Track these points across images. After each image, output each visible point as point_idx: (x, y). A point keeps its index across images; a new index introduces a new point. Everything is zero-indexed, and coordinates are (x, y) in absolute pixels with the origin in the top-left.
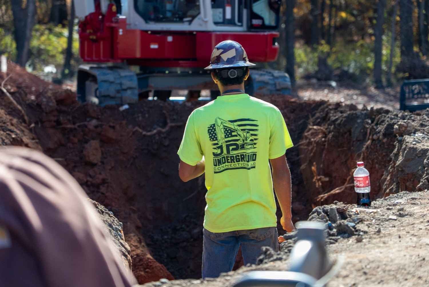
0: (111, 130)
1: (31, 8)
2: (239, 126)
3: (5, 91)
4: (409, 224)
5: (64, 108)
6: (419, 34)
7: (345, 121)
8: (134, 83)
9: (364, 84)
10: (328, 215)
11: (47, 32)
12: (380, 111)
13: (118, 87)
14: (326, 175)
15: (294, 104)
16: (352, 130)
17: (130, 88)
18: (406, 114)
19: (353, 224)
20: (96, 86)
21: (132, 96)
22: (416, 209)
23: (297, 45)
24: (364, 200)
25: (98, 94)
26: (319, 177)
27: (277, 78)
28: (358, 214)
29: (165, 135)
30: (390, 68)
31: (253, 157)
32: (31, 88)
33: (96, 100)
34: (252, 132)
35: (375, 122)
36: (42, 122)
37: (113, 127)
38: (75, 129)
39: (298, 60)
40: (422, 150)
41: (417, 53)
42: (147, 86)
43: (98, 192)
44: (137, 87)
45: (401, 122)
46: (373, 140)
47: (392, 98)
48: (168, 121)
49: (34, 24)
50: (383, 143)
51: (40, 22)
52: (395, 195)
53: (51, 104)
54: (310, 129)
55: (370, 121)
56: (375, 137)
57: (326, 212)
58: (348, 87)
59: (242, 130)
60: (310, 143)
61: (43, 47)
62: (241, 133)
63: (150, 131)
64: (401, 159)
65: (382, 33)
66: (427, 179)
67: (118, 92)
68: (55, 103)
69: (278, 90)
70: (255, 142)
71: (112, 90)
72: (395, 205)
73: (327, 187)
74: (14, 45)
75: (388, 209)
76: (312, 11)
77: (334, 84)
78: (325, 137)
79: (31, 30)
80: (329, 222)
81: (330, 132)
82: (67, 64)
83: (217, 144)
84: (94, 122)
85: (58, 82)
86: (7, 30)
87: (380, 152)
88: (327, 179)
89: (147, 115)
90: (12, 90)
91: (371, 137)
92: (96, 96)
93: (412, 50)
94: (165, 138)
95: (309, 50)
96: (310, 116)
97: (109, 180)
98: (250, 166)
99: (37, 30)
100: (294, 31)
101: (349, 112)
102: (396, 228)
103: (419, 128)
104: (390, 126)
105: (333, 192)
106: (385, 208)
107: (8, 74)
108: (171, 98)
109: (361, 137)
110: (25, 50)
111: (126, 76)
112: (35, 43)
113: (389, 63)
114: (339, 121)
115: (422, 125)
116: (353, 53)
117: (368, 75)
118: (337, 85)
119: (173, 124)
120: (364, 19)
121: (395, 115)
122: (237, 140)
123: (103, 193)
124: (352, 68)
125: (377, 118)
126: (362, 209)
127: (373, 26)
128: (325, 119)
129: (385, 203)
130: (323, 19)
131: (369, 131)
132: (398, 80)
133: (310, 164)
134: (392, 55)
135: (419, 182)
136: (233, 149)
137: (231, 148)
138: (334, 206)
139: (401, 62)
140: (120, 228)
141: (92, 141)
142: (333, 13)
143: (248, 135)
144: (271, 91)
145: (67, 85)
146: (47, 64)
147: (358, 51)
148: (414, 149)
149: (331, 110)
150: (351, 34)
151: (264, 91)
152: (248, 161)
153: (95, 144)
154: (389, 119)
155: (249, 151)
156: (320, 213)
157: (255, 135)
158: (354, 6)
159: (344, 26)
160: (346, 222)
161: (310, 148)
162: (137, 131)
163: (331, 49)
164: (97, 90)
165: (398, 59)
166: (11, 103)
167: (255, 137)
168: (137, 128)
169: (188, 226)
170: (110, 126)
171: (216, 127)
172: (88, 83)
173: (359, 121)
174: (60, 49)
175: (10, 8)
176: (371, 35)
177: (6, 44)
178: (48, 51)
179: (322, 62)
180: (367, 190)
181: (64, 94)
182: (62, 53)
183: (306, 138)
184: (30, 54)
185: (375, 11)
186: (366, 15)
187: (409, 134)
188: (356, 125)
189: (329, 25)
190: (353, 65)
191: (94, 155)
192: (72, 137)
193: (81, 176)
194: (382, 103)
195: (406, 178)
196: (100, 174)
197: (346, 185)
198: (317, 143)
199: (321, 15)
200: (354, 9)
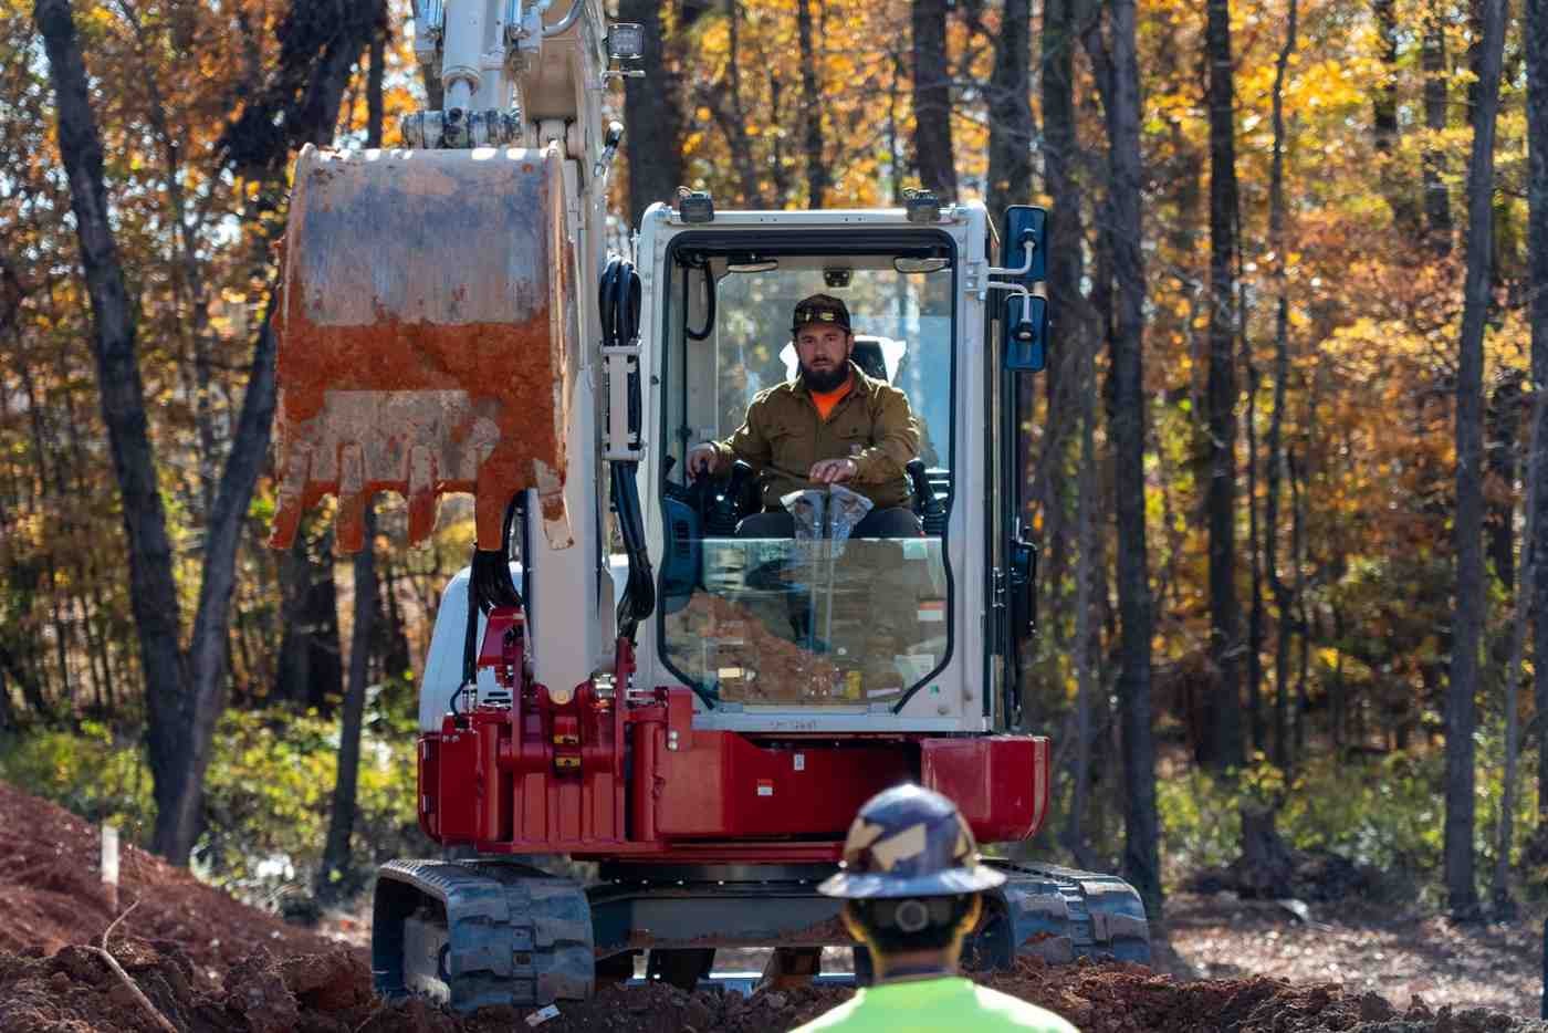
1: (211, 647)
3: (114, 962)
5: (324, 1021)
8: (583, 930)
9: (1411, 910)
11: (264, 734)
12: (1473, 1022)
13: (521, 941)
15: (1161, 994)
17: (566, 944)
20: (443, 938)
21: (571, 972)
23: (1166, 767)
25: (449, 968)
27: (1097, 899)
30: (1503, 848)
32: (205, 941)
33: (439, 988)
39: (1169, 822)
42: (628, 935)
44: (590, 939)
47: (1513, 958)
49: (223, 707)
51: (241, 699)
53: (279, 1008)
58: (1352, 920)
61: (250, 787)
65: (1474, 721)
67: (522, 957)
68: (294, 1003)
69: (1099, 944)
71: (500, 951)
74: (148, 784)
76: (1217, 645)
77: (1300, 908)
79: (210, 728)
82: (337, 849)
85: (302, 914)
86: (123, 728)
90: (139, 960)
92: (442, 975)
95: (1207, 784)
99: (229, 730)
100: (1154, 718)
101: (1360, 1026)
107: (123, 893)
108: (713, 975)
110: (188, 803)
111: (549, 902)
112: (222, 773)
113: (1500, 830)
116: (1368, 794)
117: (1425, 874)
118: (1312, 910)
120: (1402, 670)
124: (1365, 847)
127: (1434, 696)
130: (1257, 673)
132: (1534, 892)
134: (1510, 802)
142: (1294, 652)
144: (1075, 947)
145: (335, 927)
146: (265, 850)
147: (1386, 789)
149: (1294, 1014)
150: (1361, 729)
158: (1373, 627)
159: (1332, 698)
163: (1288, 781)
164: (446, 948)
165: (1530, 817)
166: (135, 1005)
172: (412, 924)
174: (312, 797)
175: (135, 648)
176: (1432, 729)
177: (120, 779)
178: (268, 803)
179: (1256, 829)
181: (325, 968)
182: (319, 808)
184: (205, 813)
185: (1446, 643)
186: (1413, 659)
189: (1280, 693)
190: (1368, 835)
194: (1478, 978)
199: (1251, 658)
200: (1368, 636)
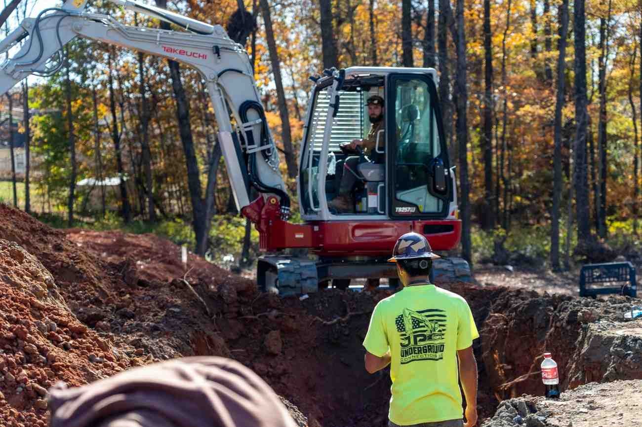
0: (291, 320)
1: (210, 198)
2: (428, 316)
3: (187, 283)
4: (600, 418)
5: (244, 299)
6: (595, 216)
7: (527, 308)
8: (314, 274)
9: (542, 268)
10: (517, 409)
11: (225, 222)
12: (562, 298)
13: (298, 277)
14: (508, 364)
15: (474, 291)
16: (535, 318)
17: (310, 278)
18: (589, 300)
19: (543, 418)
20: (277, 277)
21: (311, 286)
22: (606, 402)
23: (473, 230)
24: (553, 392)
25: (278, 285)
26: (501, 365)
27: (456, 265)
28: (547, 407)
29: (346, 324)
30: (567, 251)
31: (441, 348)
32: (211, 278)
33: (275, 290)
34: (440, 323)
35: (558, 309)
36: (224, 314)
37: (294, 317)
38: (256, 320)
39: (474, 244)
40: (608, 338)
41: (595, 237)
42: (327, 275)
43: (279, 383)
44: (317, 277)
45: (584, 309)
46: (556, 327)
47: (570, 281)
48: (348, 310)
49: (214, 214)
50: (567, 331)
51: (219, 212)
52: (584, 386)
53: (232, 296)
54: (491, 317)
55: (552, 308)
56: (558, 324)
57: (515, 406)
58: (525, 271)
59: (430, 321)
60: (491, 331)
61: (221, 236)
62: (428, 323)
63: (330, 320)
64: (586, 347)
65: (559, 216)
66: (614, 367)
67: (298, 282)
68: (236, 294)
69: (457, 277)
70: (443, 332)
71: (292, 280)
72: (584, 397)
73: (510, 374)
74: (194, 235)
75: (578, 401)
76: (487, 196)
77: (511, 268)
78: (507, 325)
79: (210, 220)
80: (519, 416)
81: (511, 320)
82: (245, 253)
83: (405, 335)
84: (274, 312)
85: (236, 270)
86: (187, 220)
87: (564, 340)
88: (510, 367)
89: (327, 305)
90: (194, 283)
91: (554, 325)
92: (276, 287)
93: (589, 233)
94: (345, 327)
95: (484, 234)
96: (491, 303)
97: (290, 371)
98: (438, 357)
99: (216, 220)
100: (470, 216)
101: (530, 299)
102: (588, 422)
103: (603, 315)
104: (574, 313)
105: (516, 380)
106: (575, 400)
107: (188, 265)
108: (350, 287)
109: (543, 325)
110: (205, 240)
111: (305, 266)
112: (214, 232)
113: (567, 245)
114: (520, 309)
115: (606, 312)
116: (529, 236)
117: (545, 258)
118: (514, 268)
119: (353, 313)
120: (538, 202)
121: (578, 302)
122: (425, 331)
123: (284, 384)
124: (529, 251)
125: (559, 305)
126: (551, 401)
127: (549, 210)
128: (506, 306)
129: (574, 394)
130: (498, 203)
131: (551, 318)
132: (576, 263)
133: (492, 351)
134: (569, 238)
135: (606, 370)
136: (420, 340)
137: (418, 339)
138: (522, 399)
139: (578, 244)
140: (305, 423)
141: (273, 331)
142: (509, 197)
143: (436, 326)
144: (450, 278)
145: (245, 274)
146: (226, 253)
147: (534, 235)
148: (599, 337)
149: (511, 296)
150: (527, 219)
151: (444, 278)
152: (436, 352)
153: (275, 334)
154: (572, 306)
155: (437, 342)
156: (509, 407)
157: (444, 326)
158: (530, 190)
159: (519, 210)
160: (535, 416)
161: (492, 335)
162: (316, 320)
163: (507, 233)
164: (277, 280)
165: (575, 242)
166: (193, 295)
167: (444, 328)
168: (318, 318)
169: (369, 417)
170: (290, 317)
171: (404, 318)
172: (267, 273)
173: (541, 308)
174: (238, 239)
175: (189, 198)
176: (547, 218)
177: (186, 234)
178: (226, 240)
179: (498, 246)
180: (555, 382)
182: (240, 242)
183: (487, 325)
184: (209, 243)
185: (551, 195)
186: (541, 199)
187: (593, 322)
188: (539, 312)
189: (505, 209)
190: (529, 248)
191: (275, 345)
192: (252, 328)
193: (262, 367)
194: (561, 287)
195: (592, 366)
196: (281, 364)
197: (530, 373)
198: (499, 330)
199: (497, 199)
200: (528, 193)
